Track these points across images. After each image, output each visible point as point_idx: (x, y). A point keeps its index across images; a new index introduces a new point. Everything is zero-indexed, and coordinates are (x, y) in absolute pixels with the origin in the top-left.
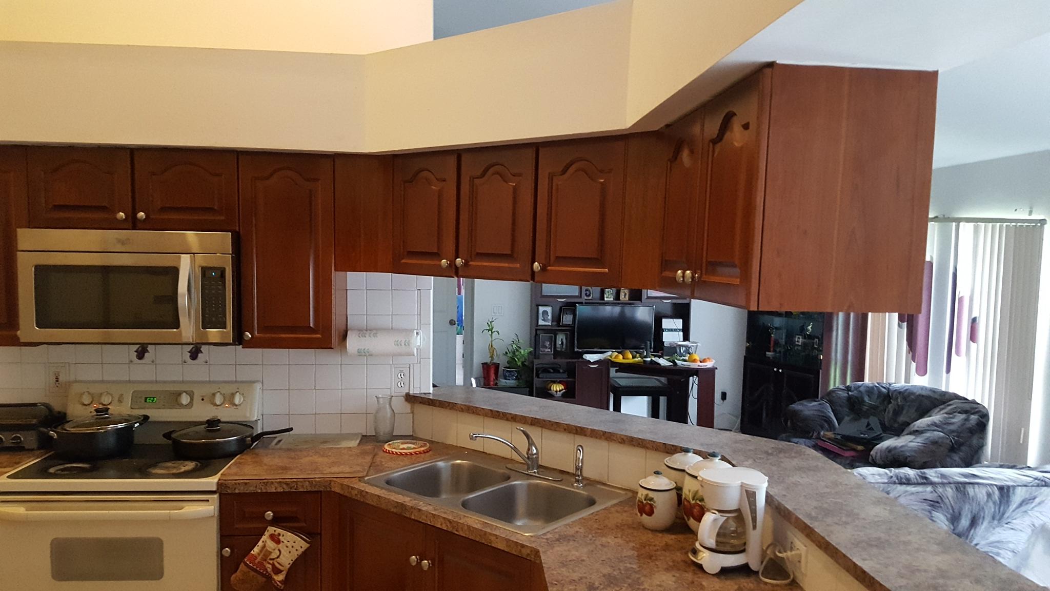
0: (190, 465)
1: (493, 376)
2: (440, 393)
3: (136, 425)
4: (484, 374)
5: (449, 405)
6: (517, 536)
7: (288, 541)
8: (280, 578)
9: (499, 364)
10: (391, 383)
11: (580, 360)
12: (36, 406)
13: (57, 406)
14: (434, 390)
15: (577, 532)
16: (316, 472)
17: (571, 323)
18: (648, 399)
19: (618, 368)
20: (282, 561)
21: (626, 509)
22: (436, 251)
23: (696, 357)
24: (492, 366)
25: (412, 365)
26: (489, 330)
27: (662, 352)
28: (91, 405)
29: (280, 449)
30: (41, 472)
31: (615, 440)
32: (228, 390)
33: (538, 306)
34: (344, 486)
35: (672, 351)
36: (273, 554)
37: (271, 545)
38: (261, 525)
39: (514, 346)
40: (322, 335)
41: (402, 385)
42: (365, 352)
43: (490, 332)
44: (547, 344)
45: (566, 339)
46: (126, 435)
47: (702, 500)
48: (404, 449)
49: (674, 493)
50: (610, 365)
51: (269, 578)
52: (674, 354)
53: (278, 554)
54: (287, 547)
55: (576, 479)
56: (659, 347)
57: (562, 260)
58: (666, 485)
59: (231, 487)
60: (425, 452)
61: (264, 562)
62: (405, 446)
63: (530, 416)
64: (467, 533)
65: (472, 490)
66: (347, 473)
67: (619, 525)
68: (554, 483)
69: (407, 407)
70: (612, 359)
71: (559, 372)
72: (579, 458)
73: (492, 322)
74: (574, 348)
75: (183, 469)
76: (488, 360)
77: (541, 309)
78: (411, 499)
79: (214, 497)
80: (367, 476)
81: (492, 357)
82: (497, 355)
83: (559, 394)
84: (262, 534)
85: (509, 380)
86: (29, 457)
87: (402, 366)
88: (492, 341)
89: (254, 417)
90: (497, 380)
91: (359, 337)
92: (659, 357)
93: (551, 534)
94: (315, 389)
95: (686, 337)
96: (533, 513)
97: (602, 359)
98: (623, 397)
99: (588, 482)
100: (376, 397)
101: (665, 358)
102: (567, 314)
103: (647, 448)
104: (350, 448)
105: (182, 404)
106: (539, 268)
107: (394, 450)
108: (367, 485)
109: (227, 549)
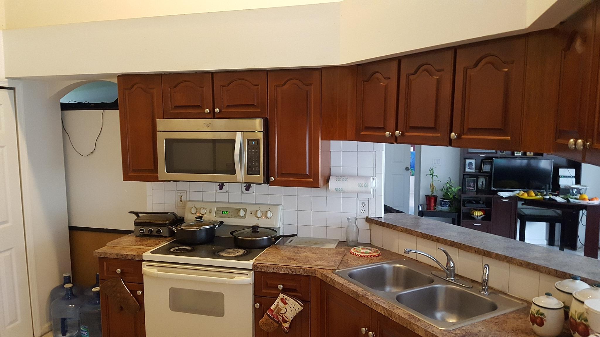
0: (241, 252)
1: (433, 204)
2: (388, 218)
3: (217, 226)
4: (427, 202)
5: (393, 227)
6: (433, 329)
7: (291, 304)
8: (286, 325)
9: (437, 196)
10: (357, 210)
11: (495, 196)
12: (168, 214)
13: (179, 214)
14: (385, 216)
15: (480, 331)
16: (307, 264)
17: (489, 171)
18: (547, 225)
19: (524, 202)
20: (288, 316)
21: (521, 316)
22: (383, 126)
23: (586, 196)
24: (432, 198)
25: (370, 199)
26: (430, 174)
27: (558, 192)
28: (196, 214)
29: (290, 246)
30: (167, 251)
31: (514, 263)
32: (264, 209)
33: (465, 159)
34: (323, 274)
35: (567, 191)
36: (282, 311)
37: (281, 304)
38: (275, 292)
39: (448, 185)
40: (313, 179)
41: (364, 211)
42: (340, 190)
43: (431, 175)
44: (472, 184)
45: (485, 181)
46: (211, 232)
47: (586, 320)
48: (363, 253)
49: (562, 311)
50: (517, 200)
51: (280, 325)
52: (568, 194)
53: (285, 311)
54: (290, 307)
55: (483, 288)
56: (556, 188)
57: (472, 130)
58: (556, 305)
59: (260, 268)
60: (376, 256)
61: (278, 315)
62: (364, 251)
63: (449, 240)
64: (398, 320)
65: (407, 287)
66: (325, 266)
67: (514, 329)
68: (466, 289)
69: (367, 225)
70: (520, 196)
71: (479, 203)
72: (486, 274)
73: (433, 169)
74: (491, 188)
75: (237, 254)
76: (430, 194)
77: (468, 161)
78: (362, 289)
79: (251, 273)
80: (337, 269)
81: (432, 191)
82: (436, 190)
83: (480, 218)
84: (277, 298)
85: (444, 207)
86: (163, 241)
87: (364, 199)
88: (432, 182)
89: (277, 226)
90: (436, 206)
91: (337, 180)
92: (556, 195)
93: (459, 330)
94: (312, 211)
95: (578, 182)
96: (450, 309)
97: (512, 196)
98: (527, 222)
99: (493, 291)
100: (347, 218)
101: (561, 196)
102: (486, 164)
103: (541, 272)
104: (330, 249)
105: (240, 216)
106: (455, 137)
107: (357, 253)
108: (336, 275)
109: (257, 304)
